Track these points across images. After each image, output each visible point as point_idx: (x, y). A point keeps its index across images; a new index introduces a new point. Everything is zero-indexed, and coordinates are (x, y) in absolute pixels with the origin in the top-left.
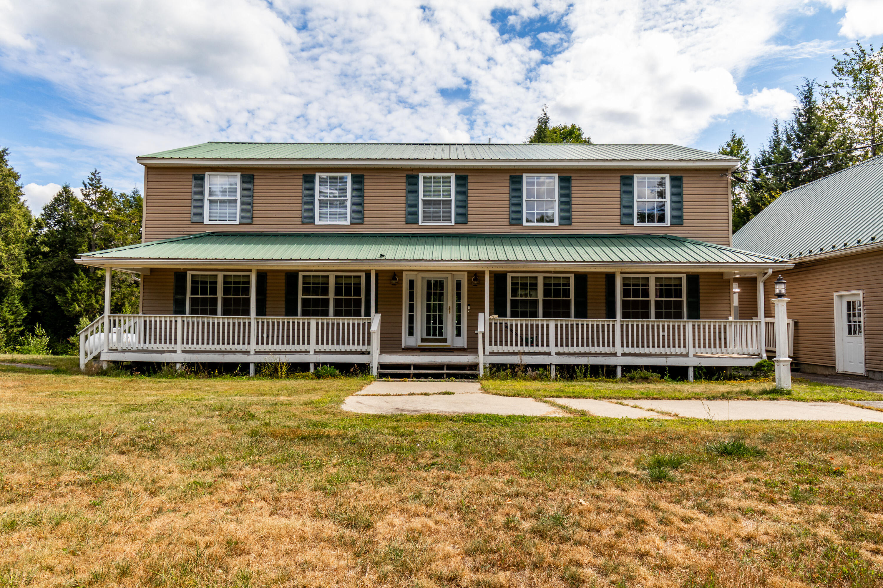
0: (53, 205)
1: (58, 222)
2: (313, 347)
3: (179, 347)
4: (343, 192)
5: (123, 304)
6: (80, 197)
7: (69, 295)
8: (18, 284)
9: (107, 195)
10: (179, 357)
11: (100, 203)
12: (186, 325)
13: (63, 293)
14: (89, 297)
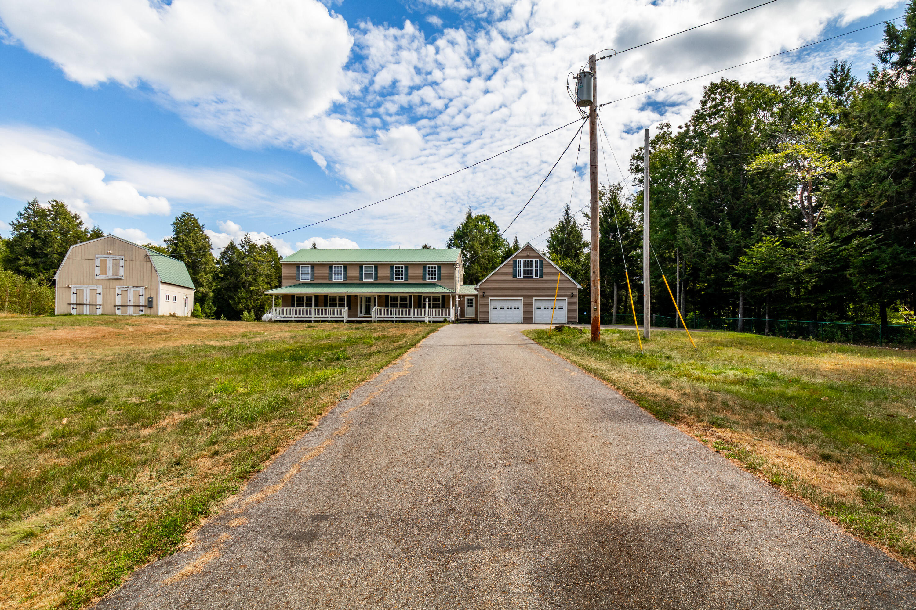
0: (225, 251)
1: (227, 261)
2: (329, 316)
3: (293, 316)
4: (341, 271)
5: (264, 304)
6: (239, 247)
7: (237, 300)
8: (211, 294)
9: (254, 246)
10: (293, 319)
11: (250, 251)
12: (295, 311)
13: (233, 299)
14: (247, 301)
